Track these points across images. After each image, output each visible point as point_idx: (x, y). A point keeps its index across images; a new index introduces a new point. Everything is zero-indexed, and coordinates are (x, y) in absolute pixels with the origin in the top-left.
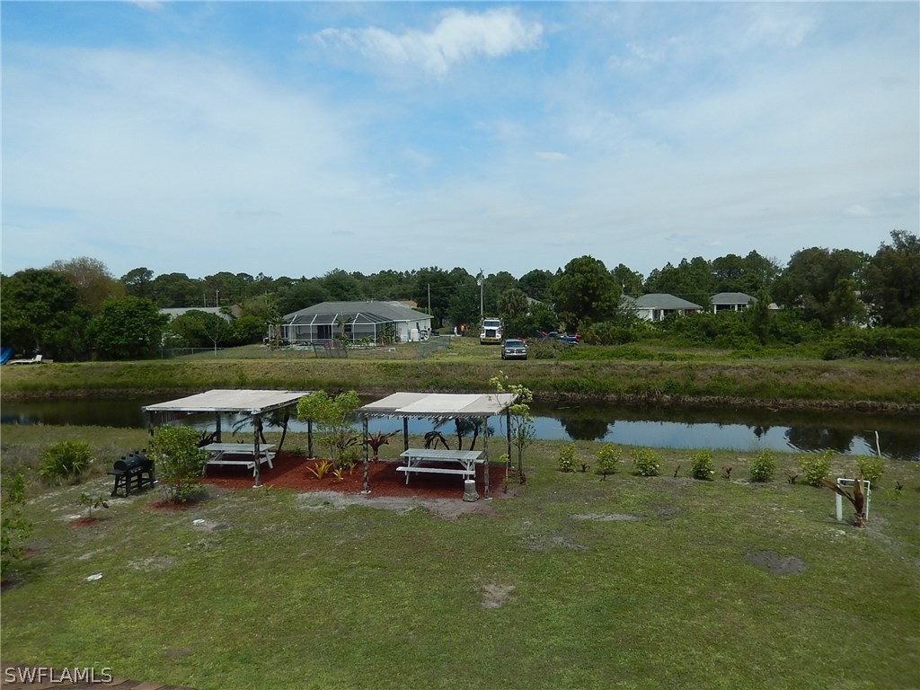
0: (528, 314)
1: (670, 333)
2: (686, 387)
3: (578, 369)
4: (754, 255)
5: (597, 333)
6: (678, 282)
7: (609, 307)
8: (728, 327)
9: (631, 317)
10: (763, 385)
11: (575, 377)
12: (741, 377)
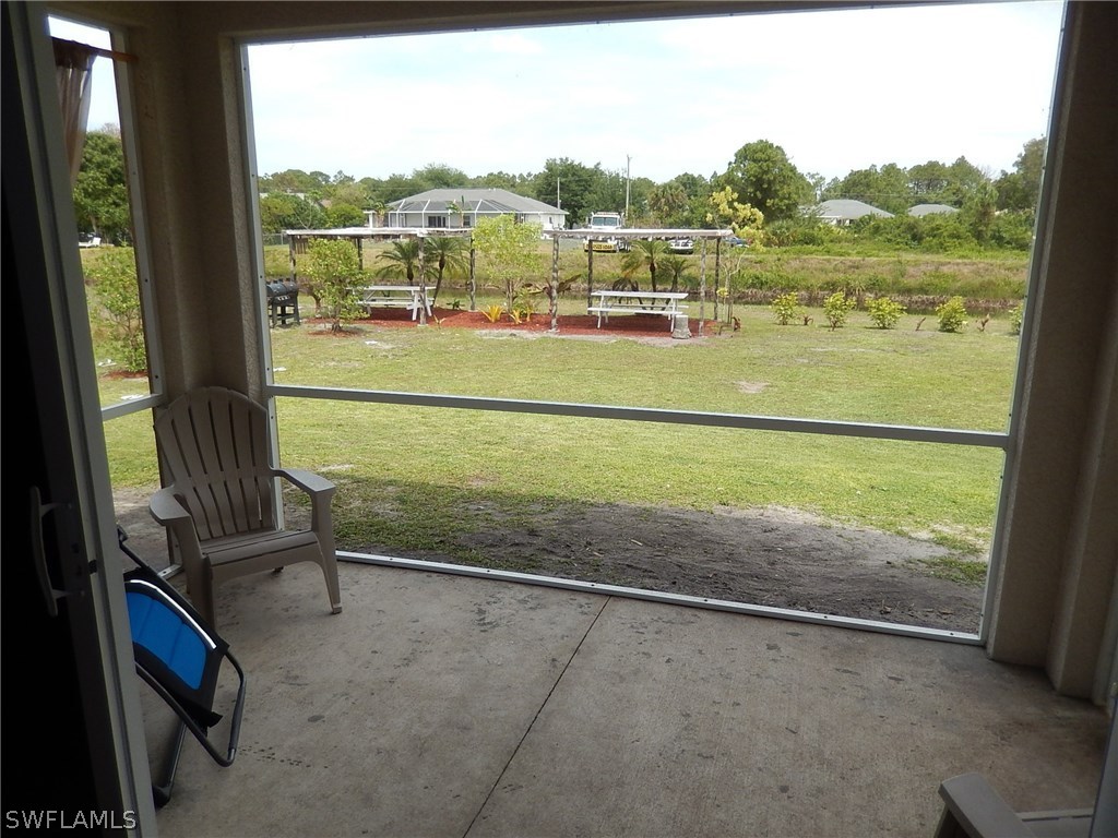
0: (685, 214)
1: (865, 238)
2: (894, 284)
3: (761, 262)
4: (962, 162)
5: (775, 234)
6: (868, 186)
7: (788, 206)
8: (939, 229)
9: (813, 221)
10: (990, 283)
11: (757, 271)
12: (963, 274)
